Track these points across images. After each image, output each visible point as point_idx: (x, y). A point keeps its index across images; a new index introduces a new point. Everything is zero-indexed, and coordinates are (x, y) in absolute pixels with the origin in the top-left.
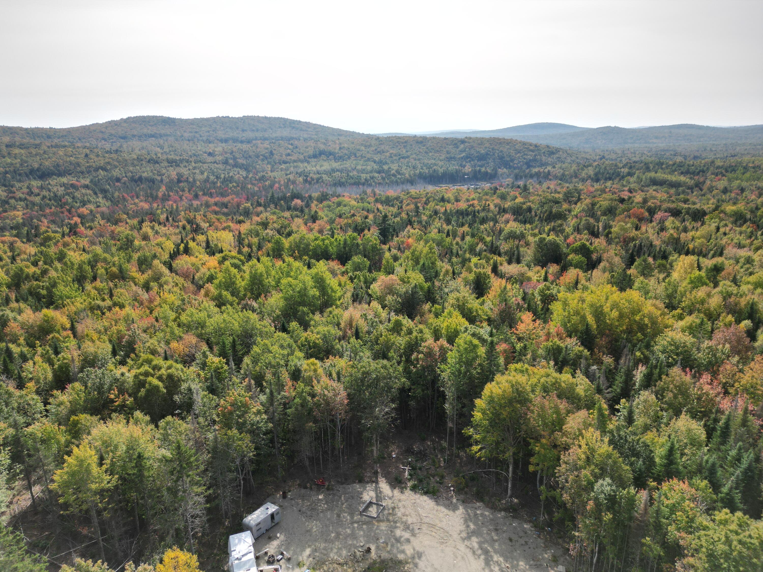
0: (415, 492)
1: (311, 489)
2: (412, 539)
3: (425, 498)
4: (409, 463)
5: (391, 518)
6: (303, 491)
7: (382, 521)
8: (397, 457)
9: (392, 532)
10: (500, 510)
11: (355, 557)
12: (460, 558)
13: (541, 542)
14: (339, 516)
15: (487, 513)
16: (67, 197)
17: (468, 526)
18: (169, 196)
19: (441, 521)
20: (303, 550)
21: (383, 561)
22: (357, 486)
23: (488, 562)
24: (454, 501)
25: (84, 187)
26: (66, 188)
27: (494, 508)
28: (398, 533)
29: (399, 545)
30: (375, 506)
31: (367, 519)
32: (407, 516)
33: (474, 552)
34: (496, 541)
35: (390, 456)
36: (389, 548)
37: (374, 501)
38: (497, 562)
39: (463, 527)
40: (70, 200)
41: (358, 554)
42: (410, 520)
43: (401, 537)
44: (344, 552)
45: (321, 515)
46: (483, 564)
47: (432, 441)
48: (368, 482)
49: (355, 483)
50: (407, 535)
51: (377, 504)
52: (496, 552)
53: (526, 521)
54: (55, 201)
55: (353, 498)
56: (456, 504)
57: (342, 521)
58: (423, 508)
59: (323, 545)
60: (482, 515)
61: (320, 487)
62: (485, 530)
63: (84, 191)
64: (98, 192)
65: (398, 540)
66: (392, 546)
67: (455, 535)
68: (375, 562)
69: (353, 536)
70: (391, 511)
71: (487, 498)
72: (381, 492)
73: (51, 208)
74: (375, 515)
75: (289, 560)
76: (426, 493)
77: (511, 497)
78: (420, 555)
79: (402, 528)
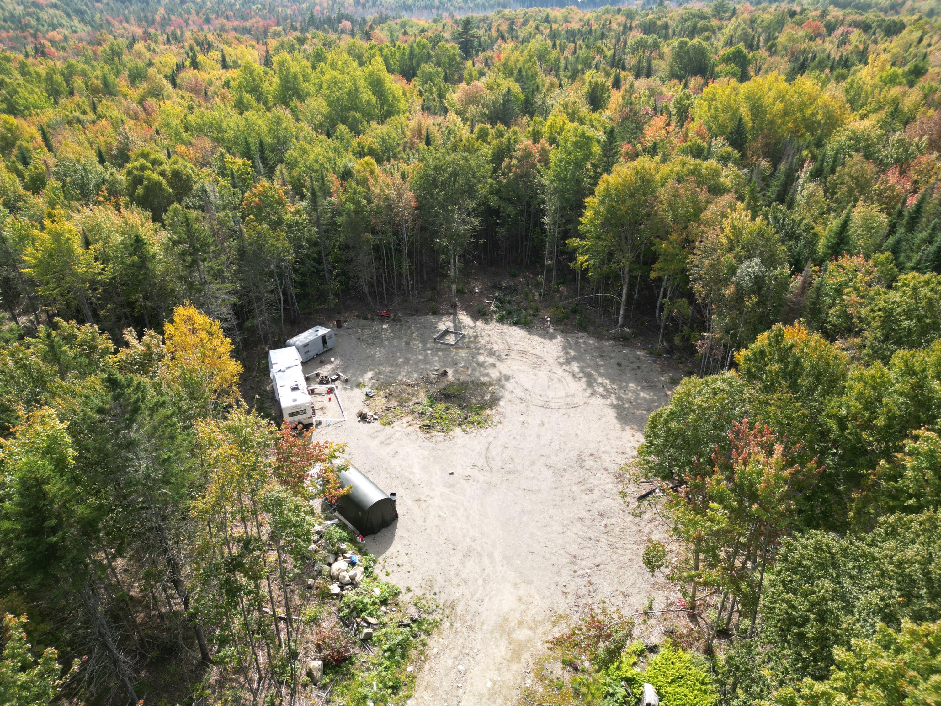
0: (503, 324)
1: (373, 320)
2: (498, 364)
3: (515, 328)
4: (496, 299)
5: (472, 345)
6: (362, 322)
7: (462, 348)
8: (481, 293)
9: (473, 358)
10: (608, 339)
11: (428, 379)
12: (555, 380)
13: (657, 367)
14: (408, 344)
15: (591, 342)
16: (28, 18)
17: (567, 353)
18: (170, 19)
19: (534, 348)
20: (365, 372)
21: (462, 384)
22: (431, 318)
23: (590, 384)
24: (551, 331)
25: (51, 7)
26: (26, 7)
27: (600, 337)
28: (481, 359)
29: (482, 369)
30: (452, 336)
31: (443, 346)
32: (492, 343)
33: (574, 375)
34: (602, 366)
35: (472, 291)
36: (469, 372)
37: (452, 330)
38: (602, 384)
39: (561, 354)
40: (33, 23)
41: (432, 376)
42: (495, 347)
43: (484, 362)
44: (415, 375)
45: (386, 343)
46: (584, 386)
47: (526, 277)
48: (444, 315)
49: (427, 314)
50: (492, 360)
51: (455, 333)
52: (600, 375)
53: (639, 349)
54: (13, 22)
55: (425, 327)
56: (553, 334)
57: (412, 348)
58: (513, 337)
59: (388, 369)
60: (585, 343)
61: (383, 318)
62: (588, 357)
63: (52, 11)
64: (72, 14)
65: (481, 365)
66: (474, 369)
67: (551, 361)
68: (452, 384)
69: (426, 361)
70: (472, 339)
71: (592, 328)
72: (460, 323)
73: (8, 32)
74: (453, 343)
75: (346, 381)
76: (515, 324)
77: (622, 326)
78: (507, 378)
79: (486, 354)
